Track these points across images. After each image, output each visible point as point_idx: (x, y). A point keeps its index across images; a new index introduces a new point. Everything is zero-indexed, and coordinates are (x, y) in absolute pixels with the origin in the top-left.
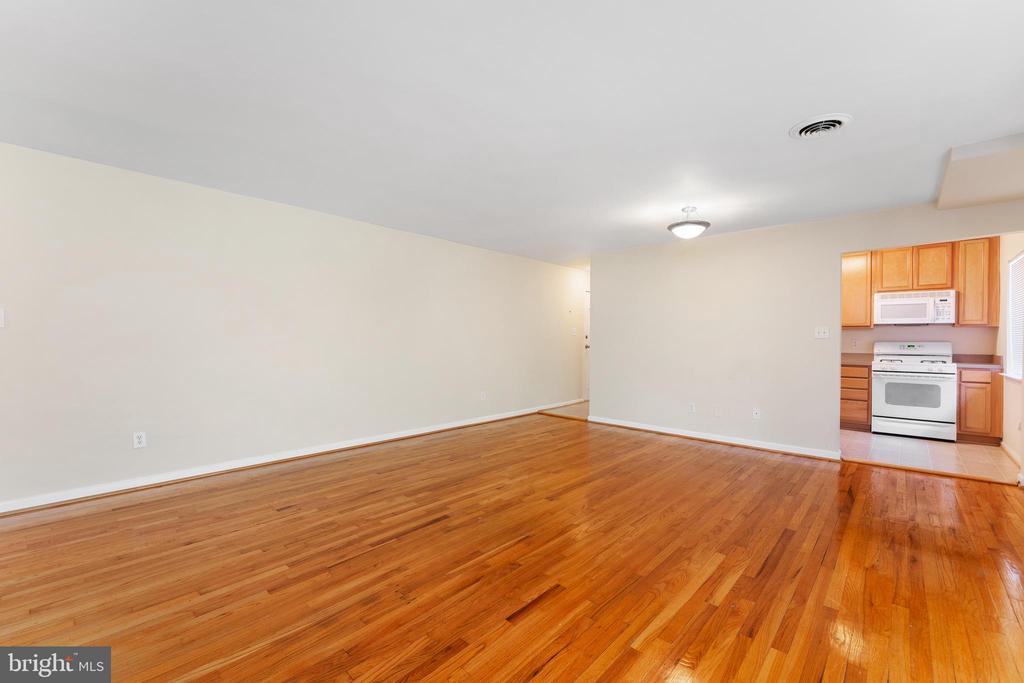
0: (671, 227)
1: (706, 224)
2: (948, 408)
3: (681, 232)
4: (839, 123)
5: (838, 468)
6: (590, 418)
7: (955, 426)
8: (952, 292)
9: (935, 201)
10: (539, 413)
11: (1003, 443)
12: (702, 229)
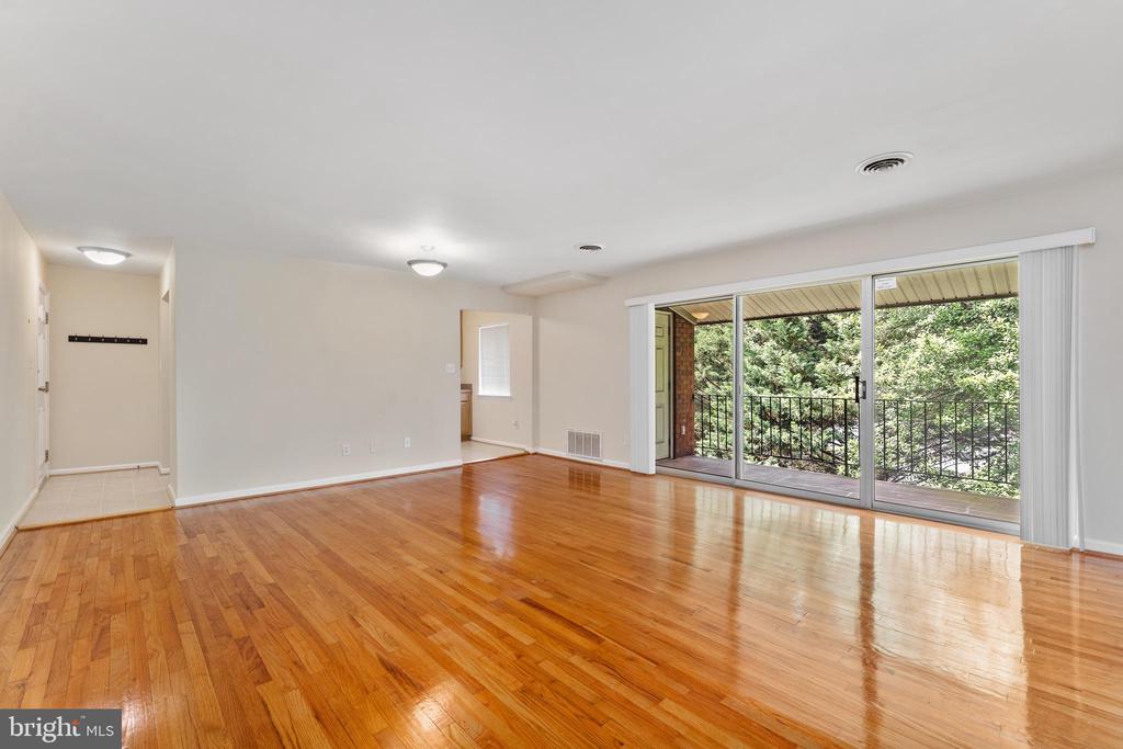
1: (445, 265)
5: (460, 471)
11: (473, 438)
12: (441, 268)
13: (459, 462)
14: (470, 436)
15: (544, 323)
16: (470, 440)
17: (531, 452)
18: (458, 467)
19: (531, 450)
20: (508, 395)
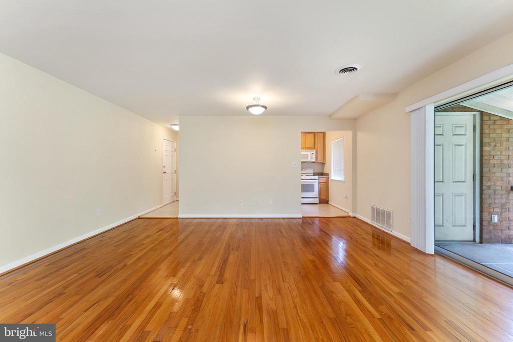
0: (248, 108)
1: (265, 107)
2: (316, 193)
3: (253, 111)
4: (356, 69)
5: (300, 221)
6: (180, 216)
7: (318, 198)
8: (315, 150)
9: (330, 116)
10: (139, 218)
11: (329, 203)
12: (264, 109)
13: (300, 216)
14: (328, 201)
15: (359, 134)
16: (328, 203)
17: (351, 216)
18: (299, 218)
19: (351, 214)
20: (342, 179)
